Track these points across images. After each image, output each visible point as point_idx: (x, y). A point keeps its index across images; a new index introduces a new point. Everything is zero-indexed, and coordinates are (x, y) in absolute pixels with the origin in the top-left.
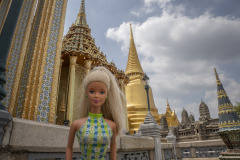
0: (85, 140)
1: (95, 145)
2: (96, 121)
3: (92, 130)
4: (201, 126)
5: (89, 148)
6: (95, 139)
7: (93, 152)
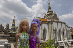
0: (21, 40)
1: (24, 41)
2: (24, 34)
3: (23, 37)
4: (5, 30)
5: (22, 42)
6: (24, 39)
7: (24, 43)
